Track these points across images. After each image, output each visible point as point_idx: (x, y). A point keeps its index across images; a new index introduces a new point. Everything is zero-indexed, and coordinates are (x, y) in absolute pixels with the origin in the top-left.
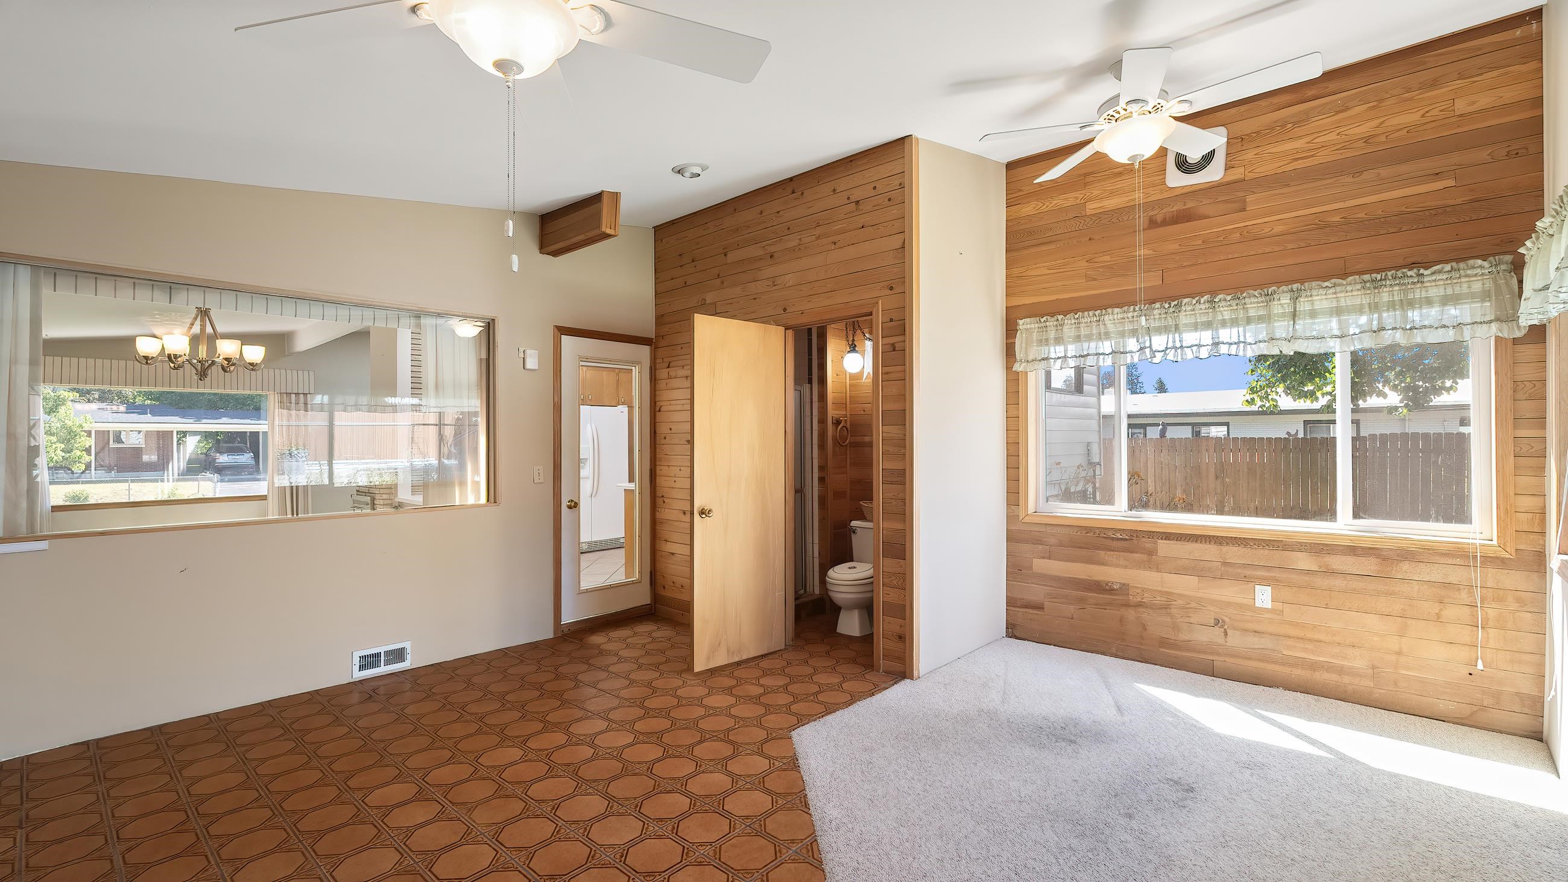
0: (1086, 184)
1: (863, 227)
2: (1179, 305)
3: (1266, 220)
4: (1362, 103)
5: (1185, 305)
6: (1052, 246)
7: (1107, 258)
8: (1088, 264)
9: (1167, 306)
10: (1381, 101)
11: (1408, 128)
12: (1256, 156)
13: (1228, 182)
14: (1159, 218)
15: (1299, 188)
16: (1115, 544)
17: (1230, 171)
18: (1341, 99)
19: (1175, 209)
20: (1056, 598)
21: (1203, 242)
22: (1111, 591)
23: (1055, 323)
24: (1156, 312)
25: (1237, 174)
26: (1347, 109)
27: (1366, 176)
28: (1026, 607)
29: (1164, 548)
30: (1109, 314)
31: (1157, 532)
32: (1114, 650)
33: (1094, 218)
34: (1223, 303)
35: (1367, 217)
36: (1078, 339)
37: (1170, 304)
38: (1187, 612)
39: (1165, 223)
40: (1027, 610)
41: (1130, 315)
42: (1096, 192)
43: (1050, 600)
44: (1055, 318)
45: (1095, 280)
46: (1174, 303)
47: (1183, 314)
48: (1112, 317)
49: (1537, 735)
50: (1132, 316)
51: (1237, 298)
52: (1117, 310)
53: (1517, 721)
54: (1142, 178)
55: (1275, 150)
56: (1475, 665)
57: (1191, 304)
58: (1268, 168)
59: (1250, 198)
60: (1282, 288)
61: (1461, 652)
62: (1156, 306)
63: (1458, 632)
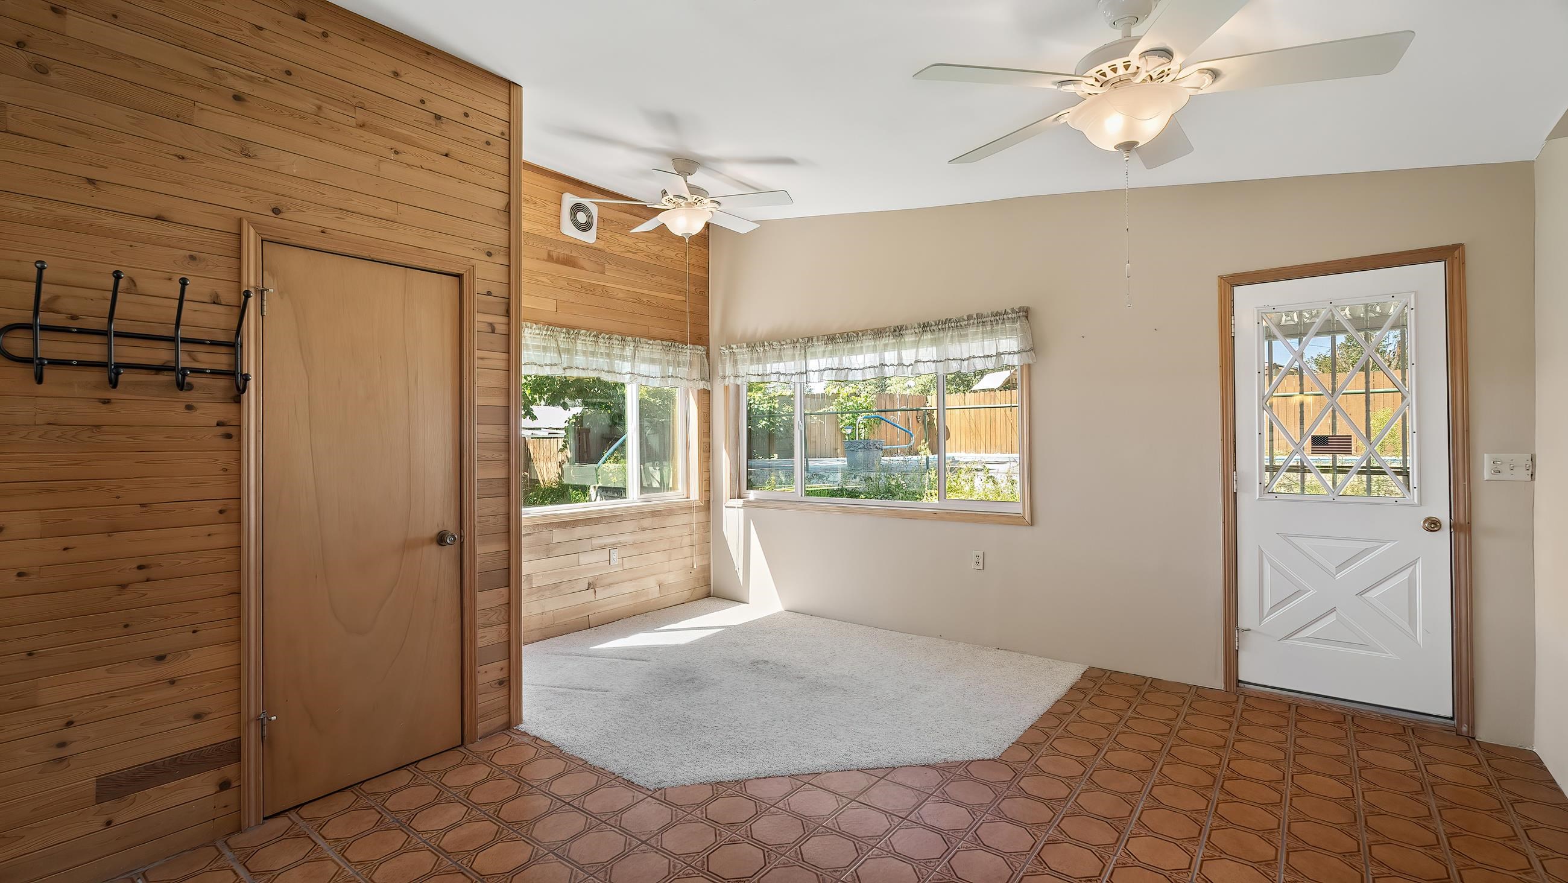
1: (446, 155)
2: (577, 334)
3: (617, 286)
5: (581, 335)
9: (571, 332)
10: (662, 236)
12: (607, 238)
13: (597, 248)
14: (555, 255)
15: (629, 271)
17: (599, 242)
19: (566, 252)
21: (584, 287)
24: (562, 335)
25: (601, 245)
27: (657, 279)
29: (558, 536)
30: (528, 327)
31: (552, 523)
35: (657, 304)
37: (573, 331)
38: (572, 584)
39: (559, 261)
41: (544, 332)
46: (576, 331)
47: (578, 341)
48: (530, 331)
49: (709, 595)
50: (545, 335)
51: (610, 338)
52: (535, 326)
53: (703, 590)
54: (545, 215)
55: (620, 238)
56: (693, 567)
57: (585, 335)
58: (615, 249)
59: (607, 266)
60: (630, 338)
61: (688, 562)
62: (564, 330)
63: (687, 551)
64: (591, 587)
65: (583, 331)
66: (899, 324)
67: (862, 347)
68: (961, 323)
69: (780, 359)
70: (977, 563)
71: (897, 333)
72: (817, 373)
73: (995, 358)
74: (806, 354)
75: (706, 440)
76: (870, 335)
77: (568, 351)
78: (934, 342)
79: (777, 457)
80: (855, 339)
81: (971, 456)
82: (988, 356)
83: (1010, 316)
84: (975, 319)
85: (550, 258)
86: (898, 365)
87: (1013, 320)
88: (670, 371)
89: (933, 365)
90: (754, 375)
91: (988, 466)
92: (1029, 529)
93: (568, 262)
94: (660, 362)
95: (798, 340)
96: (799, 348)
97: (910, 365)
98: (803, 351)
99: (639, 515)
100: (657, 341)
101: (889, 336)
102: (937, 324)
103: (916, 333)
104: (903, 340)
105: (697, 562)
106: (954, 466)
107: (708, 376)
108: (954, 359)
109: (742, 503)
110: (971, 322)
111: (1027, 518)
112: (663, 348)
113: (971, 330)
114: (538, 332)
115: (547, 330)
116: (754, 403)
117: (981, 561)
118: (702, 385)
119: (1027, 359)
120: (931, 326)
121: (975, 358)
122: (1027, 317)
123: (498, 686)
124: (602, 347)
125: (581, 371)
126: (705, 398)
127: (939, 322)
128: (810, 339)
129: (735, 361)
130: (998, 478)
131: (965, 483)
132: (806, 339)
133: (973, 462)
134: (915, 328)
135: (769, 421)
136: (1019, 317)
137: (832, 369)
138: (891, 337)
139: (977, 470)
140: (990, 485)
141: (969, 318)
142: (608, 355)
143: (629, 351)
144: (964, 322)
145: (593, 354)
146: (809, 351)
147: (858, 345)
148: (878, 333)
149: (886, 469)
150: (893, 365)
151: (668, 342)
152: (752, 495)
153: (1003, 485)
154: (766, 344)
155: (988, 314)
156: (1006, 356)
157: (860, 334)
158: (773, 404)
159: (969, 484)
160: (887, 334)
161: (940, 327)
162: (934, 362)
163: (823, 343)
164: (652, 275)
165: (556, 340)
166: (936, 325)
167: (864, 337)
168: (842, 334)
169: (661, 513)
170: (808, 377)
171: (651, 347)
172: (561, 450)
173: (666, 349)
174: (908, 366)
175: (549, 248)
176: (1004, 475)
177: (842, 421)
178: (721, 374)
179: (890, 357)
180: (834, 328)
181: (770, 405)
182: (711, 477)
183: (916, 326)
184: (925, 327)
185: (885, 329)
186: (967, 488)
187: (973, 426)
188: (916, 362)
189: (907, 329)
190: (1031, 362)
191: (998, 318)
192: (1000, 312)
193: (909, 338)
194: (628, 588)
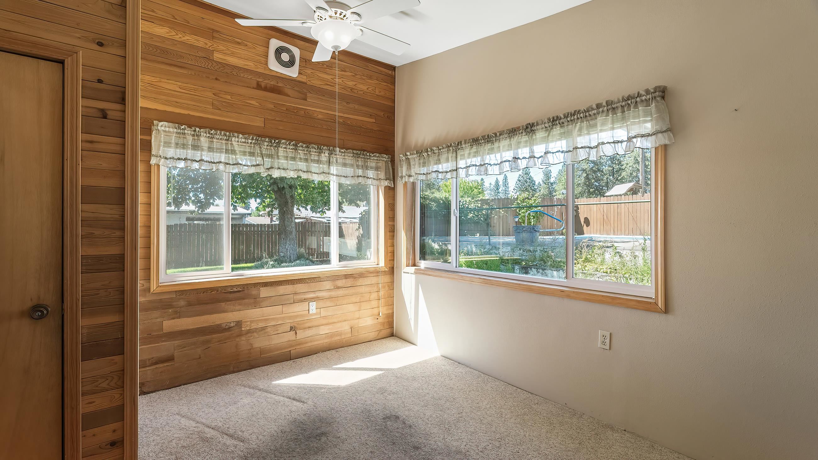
0: (213, 37)
2: (279, 143)
3: (317, 110)
4: (350, 71)
5: (282, 144)
6: (185, 71)
7: (229, 97)
8: (213, 96)
9: (273, 141)
10: (356, 74)
11: (364, 92)
12: (311, 74)
13: (299, 81)
14: (263, 85)
15: (327, 99)
16: (231, 296)
17: (301, 76)
18: (345, 65)
19: (272, 83)
20: (185, 347)
21: (287, 109)
22: (229, 329)
23: (193, 133)
24: (266, 144)
25: (303, 79)
26: (345, 71)
27: (351, 105)
28: (156, 363)
29: (264, 292)
30: (235, 137)
31: (259, 283)
32: (231, 369)
33: (220, 66)
34: (301, 148)
35: (350, 124)
36: (210, 149)
37: (275, 141)
38: (277, 328)
39: (266, 89)
40: (157, 366)
41: (250, 141)
42: (221, 47)
43: (180, 350)
44: (193, 128)
45: (220, 109)
46: (277, 141)
47: (280, 149)
48: (237, 139)
49: (392, 335)
50: (251, 143)
51: (307, 147)
52: (241, 136)
53: (387, 331)
54: (253, 54)
55: (319, 75)
56: (379, 315)
57: (285, 144)
58: (316, 83)
59: (309, 95)
60: (325, 148)
61: (376, 311)
62: (267, 140)
63: (374, 303)
64: (293, 329)
65: (283, 141)
66: (531, 121)
67: (499, 147)
68: (590, 113)
69: (438, 162)
70: (604, 343)
71: (529, 130)
72: (464, 170)
73: (626, 142)
74: (457, 155)
75: (391, 223)
76: (506, 134)
77: (270, 156)
78: (563, 136)
79: (479, 235)
80: (494, 139)
81: (603, 237)
82: (618, 142)
83: (644, 98)
84: (604, 106)
85: (259, 87)
86: (530, 157)
87: (647, 103)
88: (360, 172)
89: (562, 155)
90: (421, 174)
91: (616, 245)
92: (663, 316)
93: (275, 90)
94: (352, 166)
95: (451, 144)
96: (451, 151)
97: (540, 157)
98: (454, 155)
99: (334, 277)
100: (349, 150)
101: (522, 133)
102: (566, 116)
103: (546, 127)
104: (534, 137)
105: (383, 311)
106: (590, 244)
107: (393, 176)
108: (582, 148)
109: (414, 271)
110: (601, 110)
111: (660, 304)
112: (353, 156)
113: (600, 119)
114: (243, 140)
115: (252, 139)
116: (466, 203)
117: (608, 341)
118: (386, 183)
119: (663, 139)
120: (561, 119)
121: (604, 144)
122: (663, 97)
123: (110, 447)
124: (301, 154)
125: (282, 171)
126: (391, 192)
127: (568, 115)
128: (460, 143)
129: (409, 164)
130: (624, 253)
131: (598, 256)
132: (457, 143)
133: (605, 241)
134: (545, 123)
135: (474, 214)
136: (655, 97)
137: (476, 166)
138: (524, 134)
139: (608, 247)
140: (617, 258)
141: (599, 106)
142: (306, 160)
143: (324, 157)
144: (593, 112)
145: (294, 159)
146: (460, 153)
147: (496, 145)
148: (513, 132)
149: (542, 244)
150: (526, 158)
151: (357, 151)
152: (423, 264)
153: (628, 259)
154: (429, 150)
155: (618, 99)
156: (639, 139)
157: (498, 134)
158: (477, 204)
159: (601, 257)
160: (521, 131)
161: (569, 119)
162: (562, 152)
163: (469, 145)
164: (347, 103)
165: (260, 148)
166: (565, 118)
167: (501, 137)
168: (483, 137)
169: (353, 275)
170: (458, 173)
171: (343, 154)
172: (357, 230)
173: (357, 156)
174: (538, 158)
175: (257, 80)
176: (629, 251)
177: (520, 214)
178: (400, 175)
179: (524, 152)
180: (478, 132)
181: (475, 205)
182: (395, 250)
183: (546, 121)
184: (554, 121)
185: (519, 128)
186: (599, 260)
187: (605, 217)
188: (545, 153)
189: (538, 124)
190: (667, 142)
191: (629, 102)
192: (632, 95)
193: (540, 134)
194: (324, 330)
